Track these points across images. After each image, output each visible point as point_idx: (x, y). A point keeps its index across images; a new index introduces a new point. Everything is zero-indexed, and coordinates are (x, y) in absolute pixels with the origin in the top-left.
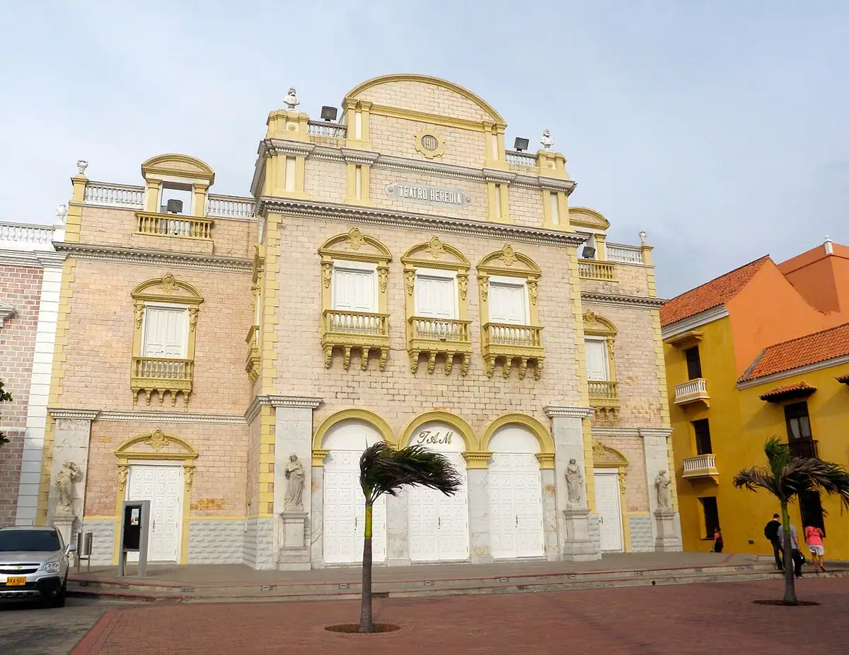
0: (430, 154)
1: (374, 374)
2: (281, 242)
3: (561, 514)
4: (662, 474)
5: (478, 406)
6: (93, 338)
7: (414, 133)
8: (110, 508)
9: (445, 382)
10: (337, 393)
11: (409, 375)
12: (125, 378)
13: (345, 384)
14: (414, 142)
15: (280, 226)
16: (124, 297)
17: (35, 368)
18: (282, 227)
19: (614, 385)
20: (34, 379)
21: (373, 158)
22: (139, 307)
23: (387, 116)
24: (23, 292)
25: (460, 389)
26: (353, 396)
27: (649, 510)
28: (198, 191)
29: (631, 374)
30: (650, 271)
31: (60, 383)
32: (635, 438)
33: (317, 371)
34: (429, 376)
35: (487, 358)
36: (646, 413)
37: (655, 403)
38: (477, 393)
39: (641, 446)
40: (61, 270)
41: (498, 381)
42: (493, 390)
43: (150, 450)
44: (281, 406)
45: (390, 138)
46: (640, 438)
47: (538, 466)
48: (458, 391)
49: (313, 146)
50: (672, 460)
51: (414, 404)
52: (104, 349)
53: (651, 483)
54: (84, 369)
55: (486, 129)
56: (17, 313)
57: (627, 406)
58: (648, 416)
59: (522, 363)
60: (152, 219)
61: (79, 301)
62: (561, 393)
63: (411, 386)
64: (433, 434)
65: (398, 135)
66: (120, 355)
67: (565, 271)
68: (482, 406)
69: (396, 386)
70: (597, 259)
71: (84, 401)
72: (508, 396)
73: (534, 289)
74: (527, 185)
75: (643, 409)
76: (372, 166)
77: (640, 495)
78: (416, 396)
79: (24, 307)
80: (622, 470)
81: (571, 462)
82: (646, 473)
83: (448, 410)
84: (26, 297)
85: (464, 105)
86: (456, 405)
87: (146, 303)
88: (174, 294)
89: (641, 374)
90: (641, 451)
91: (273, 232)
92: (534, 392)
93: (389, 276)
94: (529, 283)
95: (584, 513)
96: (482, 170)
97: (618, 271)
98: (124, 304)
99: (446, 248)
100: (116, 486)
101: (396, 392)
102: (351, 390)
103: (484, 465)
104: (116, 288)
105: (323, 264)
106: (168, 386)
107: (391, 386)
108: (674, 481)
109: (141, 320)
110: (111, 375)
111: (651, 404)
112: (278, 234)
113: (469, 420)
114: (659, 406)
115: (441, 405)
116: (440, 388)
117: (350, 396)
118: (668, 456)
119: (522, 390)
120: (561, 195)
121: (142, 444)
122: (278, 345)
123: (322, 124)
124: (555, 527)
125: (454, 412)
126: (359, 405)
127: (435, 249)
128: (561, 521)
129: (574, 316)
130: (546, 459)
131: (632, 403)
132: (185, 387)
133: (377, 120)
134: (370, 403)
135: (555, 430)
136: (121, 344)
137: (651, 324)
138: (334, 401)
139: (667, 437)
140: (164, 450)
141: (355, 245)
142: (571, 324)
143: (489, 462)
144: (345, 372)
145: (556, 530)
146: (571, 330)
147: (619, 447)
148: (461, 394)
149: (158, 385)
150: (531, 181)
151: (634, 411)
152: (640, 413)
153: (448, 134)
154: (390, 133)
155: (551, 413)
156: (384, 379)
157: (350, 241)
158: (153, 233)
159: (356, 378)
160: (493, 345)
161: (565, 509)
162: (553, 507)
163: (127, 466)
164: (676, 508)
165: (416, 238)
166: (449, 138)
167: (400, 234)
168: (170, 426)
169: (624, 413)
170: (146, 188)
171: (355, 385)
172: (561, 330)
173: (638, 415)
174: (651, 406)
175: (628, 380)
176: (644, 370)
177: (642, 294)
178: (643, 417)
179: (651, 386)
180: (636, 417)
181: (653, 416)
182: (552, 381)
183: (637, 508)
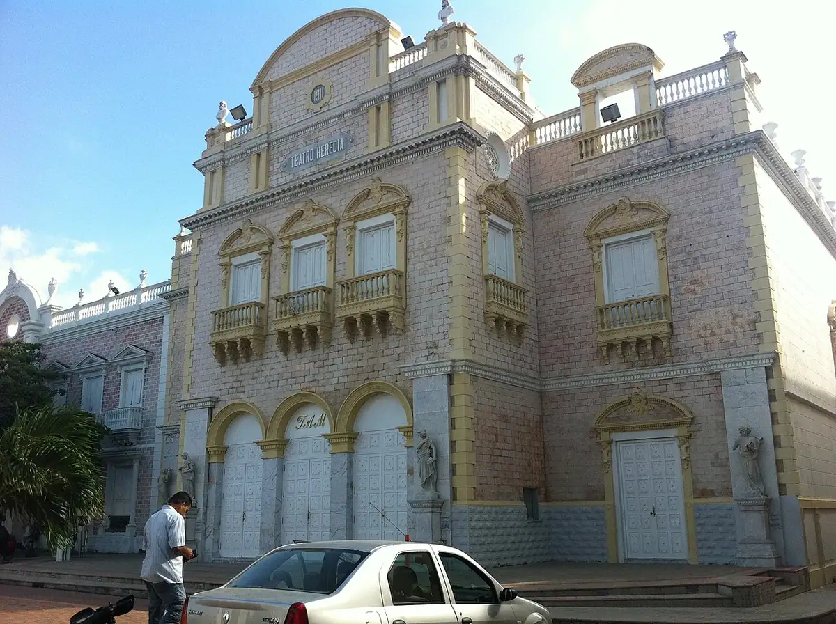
0: (317, 108)
1: (255, 364)
5: (340, 379)
10: (229, 389)
13: (235, 378)
24: (156, 338)
26: (241, 390)
27: (732, 494)
29: (697, 275)
31: (169, 406)
32: (709, 377)
36: (728, 332)
37: (745, 312)
38: (341, 366)
39: (715, 389)
40: (170, 315)
41: (361, 346)
46: (718, 376)
48: (323, 367)
51: (285, 388)
57: (690, 328)
58: (731, 337)
63: (284, 370)
68: (345, 379)
69: (272, 372)
74: (410, 89)
75: (720, 327)
76: (268, 149)
77: (718, 469)
78: (287, 380)
80: (682, 431)
85: (353, 28)
90: (716, 397)
93: (272, 259)
101: (271, 379)
102: (239, 384)
111: (735, 317)
114: (753, 317)
115: (308, 385)
116: (308, 367)
117: (238, 390)
126: (244, 398)
131: (698, 323)
134: (252, 394)
137: (737, 180)
138: (226, 397)
139: (767, 368)
144: (235, 367)
148: (326, 370)
151: (703, 333)
152: (713, 334)
155: (407, 375)
156: (263, 368)
159: (243, 371)
167: (282, 211)
169: (684, 339)
171: (243, 378)
173: (711, 339)
174: (737, 320)
175: (692, 287)
176: (723, 262)
177: (721, 137)
178: (721, 341)
179: (736, 286)
180: (706, 343)
181: (740, 336)
182: (420, 333)
183: (712, 493)
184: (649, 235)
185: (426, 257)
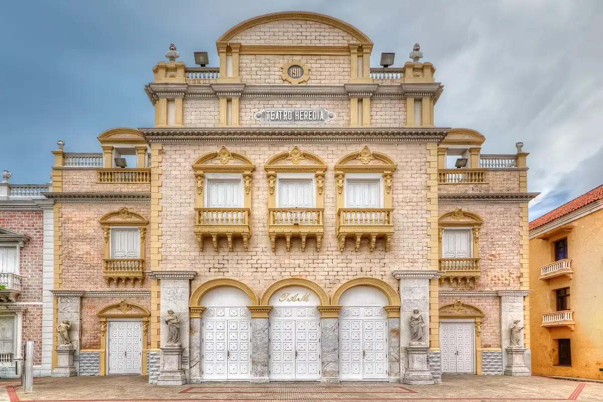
0: (295, 82)
1: (239, 254)
2: (162, 164)
3: (402, 350)
4: (516, 322)
5: (330, 273)
6: (78, 250)
7: (281, 65)
8: (97, 345)
9: (303, 257)
10: (210, 268)
11: (270, 253)
12: (100, 273)
13: (217, 261)
14: (281, 73)
15: (161, 152)
16: (95, 223)
17: (45, 269)
18: (163, 152)
19: (476, 261)
20: (45, 275)
21: (240, 89)
22: (105, 229)
23: (255, 55)
24: (33, 226)
25: (315, 261)
26: (224, 270)
27: (501, 347)
28: (139, 152)
29: (493, 252)
30: (522, 174)
31: (60, 277)
32: (493, 298)
33: (193, 254)
34: (287, 253)
35: (338, 237)
36: (506, 280)
37: (515, 272)
38: (330, 265)
39: (498, 304)
40: (53, 211)
41: (350, 255)
42: (345, 261)
43: (120, 313)
44: (164, 278)
45: (259, 73)
46: (498, 298)
47: (385, 316)
48: (313, 263)
49: (186, 86)
50: (527, 313)
51: (274, 274)
52: (85, 256)
53: (505, 328)
54: (74, 268)
55: (352, 51)
56: (31, 238)
57: (487, 276)
58: (507, 282)
59: (372, 238)
60: (108, 173)
61: (66, 228)
62: (411, 261)
63: (271, 261)
64: (293, 295)
65: (266, 69)
66: (96, 258)
67: (423, 164)
68: (335, 273)
69: (259, 262)
70: (469, 168)
71: (76, 286)
72: (359, 266)
73: (389, 181)
74: (389, 96)
75: (502, 277)
76: (241, 99)
77: (493, 337)
78: (276, 268)
79: (35, 235)
80: (478, 320)
81: (414, 312)
82: (500, 322)
83: (304, 278)
84: (36, 229)
85: (331, 34)
86: (311, 274)
87: (111, 227)
88: (129, 220)
89: (504, 252)
90: (498, 307)
91: (155, 157)
92: (385, 261)
93: (254, 181)
94: (386, 176)
95: (425, 350)
96: (344, 87)
97: (490, 176)
98: (96, 228)
99: (306, 156)
100: (100, 333)
101: (259, 266)
102: (222, 266)
103: (335, 315)
104: (89, 219)
105: (197, 176)
106: (128, 275)
107: (255, 261)
108: (528, 327)
109: (108, 237)
110: (92, 271)
111: (510, 273)
112: (160, 158)
113: (322, 283)
114: (519, 275)
115: (298, 274)
116: (297, 262)
117: (221, 270)
118: (524, 310)
119: (372, 260)
120: (426, 102)
121: (115, 310)
122: (162, 237)
123: (198, 70)
124: (397, 359)
125: (308, 278)
126: (228, 276)
127: (295, 157)
128: (402, 355)
129: (429, 200)
130: (393, 310)
131: (492, 274)
132: (139, 275)
133: (246, 60)
134: (237, 274)
135: (401, 289)
136: (96, 253)
137: (519, 214)
138: (207, 274)
139: (524, 297)
140: (129, 313)
141: (225, 161)
142: (426, 207)
143: (339, 313)
144: (216, 254)
145: (398, 361)
146: (424, 212)
147: (477, 304)
148: (316, 265)
149: (121, 275)
150: (394, 90)
151: (494, 279)
152: (499, 280)
153: (314, 61)
154: (259, 69)
155: (398, 276)
156: (249, 257)
157: (219, 157)
158: (110, 182)
159: (226, 258)
160: (343, 226)
161: (407, 346)
162: (397, 345)
163: (105, 322)
164: (528, 346)
165: (278, 150)
166: (314, 65)
167: (263, 149)
168: (132, 299)
169: (484, 280)
170: (103, 154)
171: (225, 262)
172: (415, 212)
173: (497, 281)
174: (511, 275)
175: (490, 257)
176: (507, 249)
177: (512, 192)
178: (502, 283)
179: (513, 261)
180: (495, 283)
181: (512, 282)
182: (402, 252)
183: (490, 346)
184: (469, 230)
185: (409, 208)
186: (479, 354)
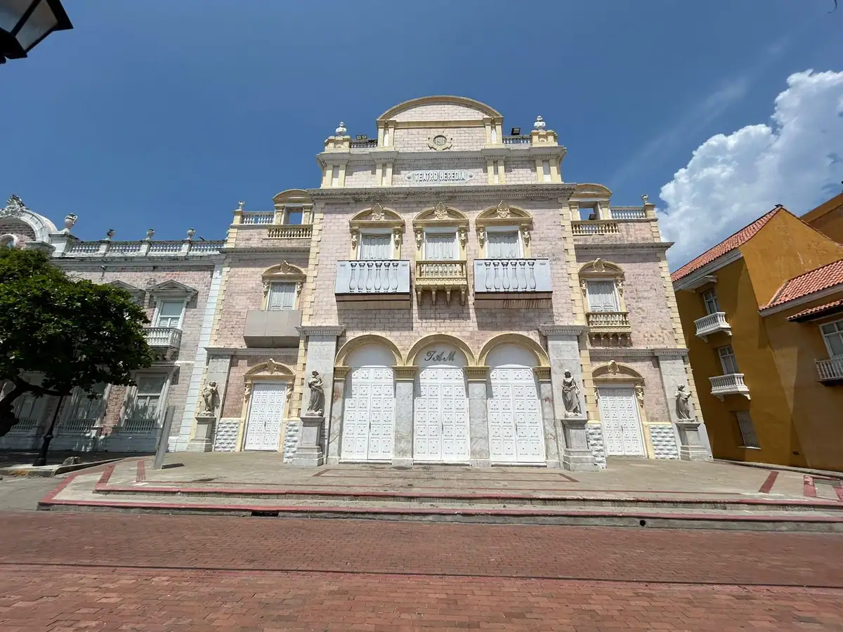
0: (440, 148)
2: (323, 220)
4: (680, 389)
5: (475, 329)
6: (238, 304)
7: (428, 136)
8: (238, 412)
9: (448, 311)
11: (416, 307)
14: (428, 142)
15: (323, 210)
16: (258, 278)
17: (204, 325)
19: (625, 315)
20: (203, 331)
21: (393, 156)
22: (266, 283)
23: (407, 128)
24: (203, 280)
25: (461, 316)
27: (670, 421)
28: (306, 210)
29: (640, 305)
30: (653, 224)
31: (217, 333)
32: (650, 359)
33: (343, 308)
34: (434, 307)
36: (660, 336)
38: (475, 319)
39: (656, 365)
40: (223, 266)
42: (490, 315)
43: (266, 374)
44: (313, 335)
45: (410, 142)
46: (655, 359)
47: (534, 380)
50: (691, 376)
51: (420, 329)
52: (243, 310)
53: (670, 396)
54: (231, 323)
55: (485, 124)
56: (199, 293)
57: (639, 332)
58: (661, 339)
60: (276, 230)
61: (231, 282)
62: (556, 315)
63: (417, 316)
64: (439, 353)
65: (416, 139)
67: (557, 216)
71: (229, 343)
73: (526, 233)
74: (521, 158)
75: (655, 333)
76: (394, 163)
77: (659, 407)
78: (422, 323)
79: (203, 289)
80: (637, 385)
81: (566, 374)
82: (663, 387)
83: (449, 334)
84: (205, 283)
85: (468, 111)
87: (271, 281)
88: (288, 273)
89: (651, 304)
90: (657, 369)
91: (318, 215)
93: (403, 236)
94: (523, 228)
95: (581, 424)
96: (481, 152)
97: (623, 227)
98: (259, 282)
99: (449, 211)
100: (243, 397)
103: (484, 379)
104: (253, 273)
105: (352, 232)
108: (695, 394)
109: (268, 291)
112: (322, 215)
113: (467, 341)
114: (672, 331)
115: (444, 329)
116: (442, 316)
118: (686, 373)
119: (517, 314)
121: (262, 370)
122: (316, 291)
123: (361, 142)
124: (554, 434)
125: (454, 335)
126: (374, 332)
127: (440, 213)
128: (560, 430)
129: (567, 250)
131: (644, 329)
133: (400, 132)
134: (384, 330)
135: (549, 347)
136: (254, 308)
139: (683, 357)
140: (275, 374)
141: (378, 217)
142: (564, 258)
143: (486, 376)
145: (556, 438)
146: (563, 263)
147: (634, 365)
150: (524, 154)
151: (646, 335)
152: (652, 336)
153: (455, 132)
154: (410, 139)
155: (544, 332)
157: (374, 214)
158: (277, 237)
162: (552, 416)
163: (250, 385)
164: (701, 420)
165: (425, 207)
166: (454, 135)
167: (412, 206)
170: (275, 212)
172: (554, 263)
173: (650, 338)
174: (664, 330)
175: (638, 311)
176: (653, 301)
177: (647, 241)
178: (656, 340)
179: (662, 314)
180: (648, 340)
181: (666, 338)
183: (657, 419)
184: (612, 282)
186: (647, 430)
